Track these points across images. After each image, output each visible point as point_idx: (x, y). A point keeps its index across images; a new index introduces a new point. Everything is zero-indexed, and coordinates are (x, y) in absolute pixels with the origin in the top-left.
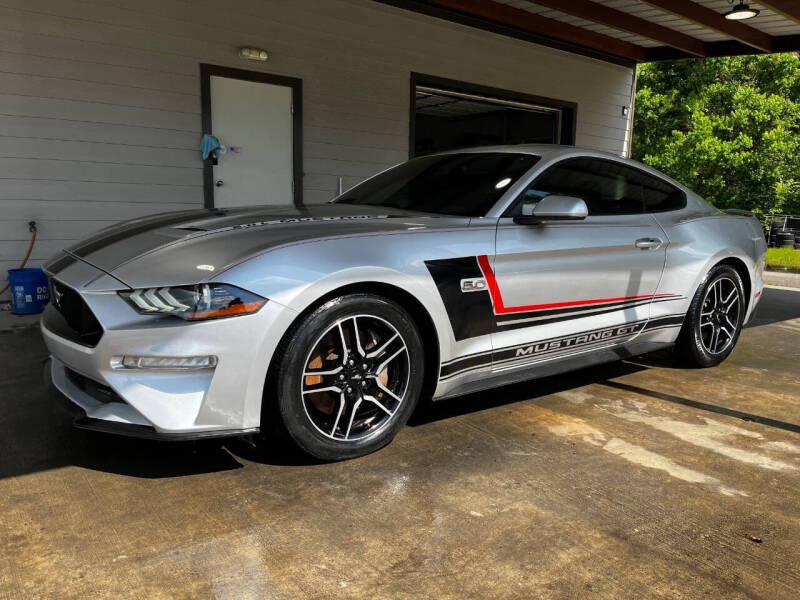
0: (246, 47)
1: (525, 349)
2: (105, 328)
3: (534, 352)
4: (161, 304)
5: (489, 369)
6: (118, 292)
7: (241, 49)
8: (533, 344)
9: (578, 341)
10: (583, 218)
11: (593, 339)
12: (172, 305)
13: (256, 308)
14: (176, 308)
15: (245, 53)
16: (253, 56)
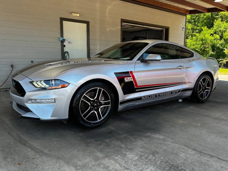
0: (73, 12)
1: (144, 97)
2: (26, 91)
3: (147, 98)
4: (41, 85)
5: (134, 103)
6: (30, 82)
7: (72, 13)
8: (147, 96)
9: (160, 95)
10: (160, 60)
11: (165, 95)
12: (44, 85)
13: (67, 86)
14: (45, 86)
15: (73, 14)
16: (75, 15)
